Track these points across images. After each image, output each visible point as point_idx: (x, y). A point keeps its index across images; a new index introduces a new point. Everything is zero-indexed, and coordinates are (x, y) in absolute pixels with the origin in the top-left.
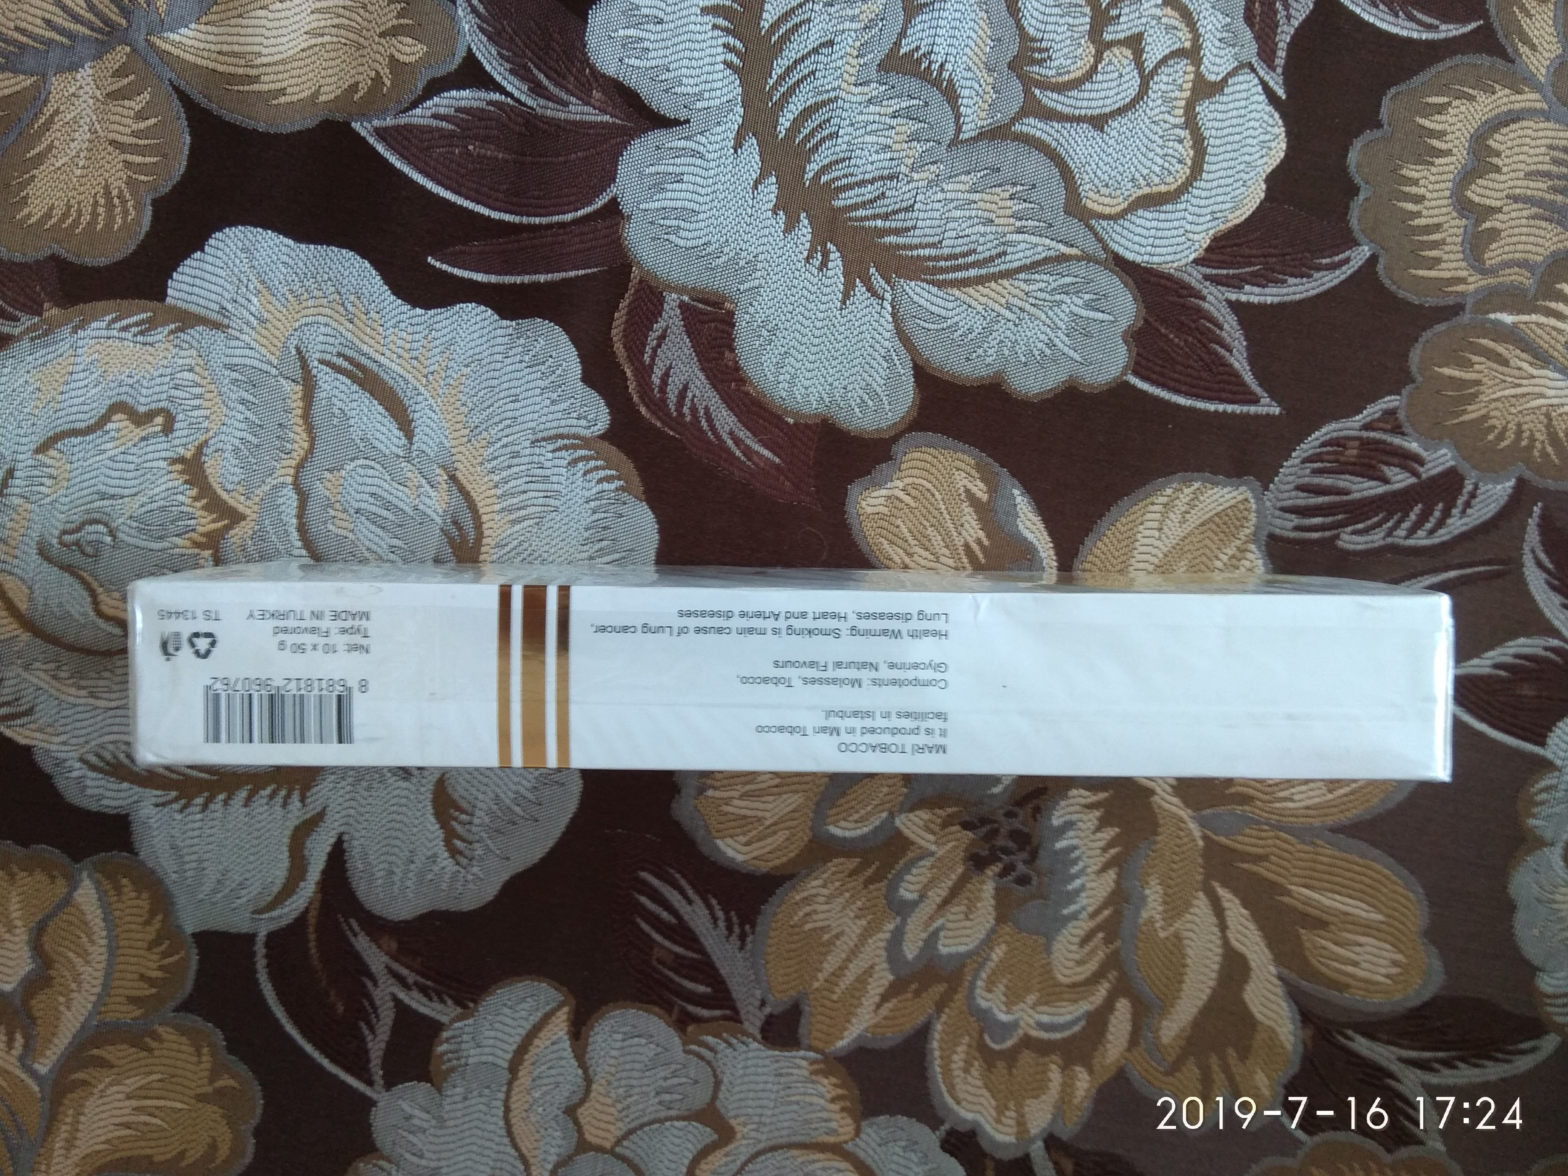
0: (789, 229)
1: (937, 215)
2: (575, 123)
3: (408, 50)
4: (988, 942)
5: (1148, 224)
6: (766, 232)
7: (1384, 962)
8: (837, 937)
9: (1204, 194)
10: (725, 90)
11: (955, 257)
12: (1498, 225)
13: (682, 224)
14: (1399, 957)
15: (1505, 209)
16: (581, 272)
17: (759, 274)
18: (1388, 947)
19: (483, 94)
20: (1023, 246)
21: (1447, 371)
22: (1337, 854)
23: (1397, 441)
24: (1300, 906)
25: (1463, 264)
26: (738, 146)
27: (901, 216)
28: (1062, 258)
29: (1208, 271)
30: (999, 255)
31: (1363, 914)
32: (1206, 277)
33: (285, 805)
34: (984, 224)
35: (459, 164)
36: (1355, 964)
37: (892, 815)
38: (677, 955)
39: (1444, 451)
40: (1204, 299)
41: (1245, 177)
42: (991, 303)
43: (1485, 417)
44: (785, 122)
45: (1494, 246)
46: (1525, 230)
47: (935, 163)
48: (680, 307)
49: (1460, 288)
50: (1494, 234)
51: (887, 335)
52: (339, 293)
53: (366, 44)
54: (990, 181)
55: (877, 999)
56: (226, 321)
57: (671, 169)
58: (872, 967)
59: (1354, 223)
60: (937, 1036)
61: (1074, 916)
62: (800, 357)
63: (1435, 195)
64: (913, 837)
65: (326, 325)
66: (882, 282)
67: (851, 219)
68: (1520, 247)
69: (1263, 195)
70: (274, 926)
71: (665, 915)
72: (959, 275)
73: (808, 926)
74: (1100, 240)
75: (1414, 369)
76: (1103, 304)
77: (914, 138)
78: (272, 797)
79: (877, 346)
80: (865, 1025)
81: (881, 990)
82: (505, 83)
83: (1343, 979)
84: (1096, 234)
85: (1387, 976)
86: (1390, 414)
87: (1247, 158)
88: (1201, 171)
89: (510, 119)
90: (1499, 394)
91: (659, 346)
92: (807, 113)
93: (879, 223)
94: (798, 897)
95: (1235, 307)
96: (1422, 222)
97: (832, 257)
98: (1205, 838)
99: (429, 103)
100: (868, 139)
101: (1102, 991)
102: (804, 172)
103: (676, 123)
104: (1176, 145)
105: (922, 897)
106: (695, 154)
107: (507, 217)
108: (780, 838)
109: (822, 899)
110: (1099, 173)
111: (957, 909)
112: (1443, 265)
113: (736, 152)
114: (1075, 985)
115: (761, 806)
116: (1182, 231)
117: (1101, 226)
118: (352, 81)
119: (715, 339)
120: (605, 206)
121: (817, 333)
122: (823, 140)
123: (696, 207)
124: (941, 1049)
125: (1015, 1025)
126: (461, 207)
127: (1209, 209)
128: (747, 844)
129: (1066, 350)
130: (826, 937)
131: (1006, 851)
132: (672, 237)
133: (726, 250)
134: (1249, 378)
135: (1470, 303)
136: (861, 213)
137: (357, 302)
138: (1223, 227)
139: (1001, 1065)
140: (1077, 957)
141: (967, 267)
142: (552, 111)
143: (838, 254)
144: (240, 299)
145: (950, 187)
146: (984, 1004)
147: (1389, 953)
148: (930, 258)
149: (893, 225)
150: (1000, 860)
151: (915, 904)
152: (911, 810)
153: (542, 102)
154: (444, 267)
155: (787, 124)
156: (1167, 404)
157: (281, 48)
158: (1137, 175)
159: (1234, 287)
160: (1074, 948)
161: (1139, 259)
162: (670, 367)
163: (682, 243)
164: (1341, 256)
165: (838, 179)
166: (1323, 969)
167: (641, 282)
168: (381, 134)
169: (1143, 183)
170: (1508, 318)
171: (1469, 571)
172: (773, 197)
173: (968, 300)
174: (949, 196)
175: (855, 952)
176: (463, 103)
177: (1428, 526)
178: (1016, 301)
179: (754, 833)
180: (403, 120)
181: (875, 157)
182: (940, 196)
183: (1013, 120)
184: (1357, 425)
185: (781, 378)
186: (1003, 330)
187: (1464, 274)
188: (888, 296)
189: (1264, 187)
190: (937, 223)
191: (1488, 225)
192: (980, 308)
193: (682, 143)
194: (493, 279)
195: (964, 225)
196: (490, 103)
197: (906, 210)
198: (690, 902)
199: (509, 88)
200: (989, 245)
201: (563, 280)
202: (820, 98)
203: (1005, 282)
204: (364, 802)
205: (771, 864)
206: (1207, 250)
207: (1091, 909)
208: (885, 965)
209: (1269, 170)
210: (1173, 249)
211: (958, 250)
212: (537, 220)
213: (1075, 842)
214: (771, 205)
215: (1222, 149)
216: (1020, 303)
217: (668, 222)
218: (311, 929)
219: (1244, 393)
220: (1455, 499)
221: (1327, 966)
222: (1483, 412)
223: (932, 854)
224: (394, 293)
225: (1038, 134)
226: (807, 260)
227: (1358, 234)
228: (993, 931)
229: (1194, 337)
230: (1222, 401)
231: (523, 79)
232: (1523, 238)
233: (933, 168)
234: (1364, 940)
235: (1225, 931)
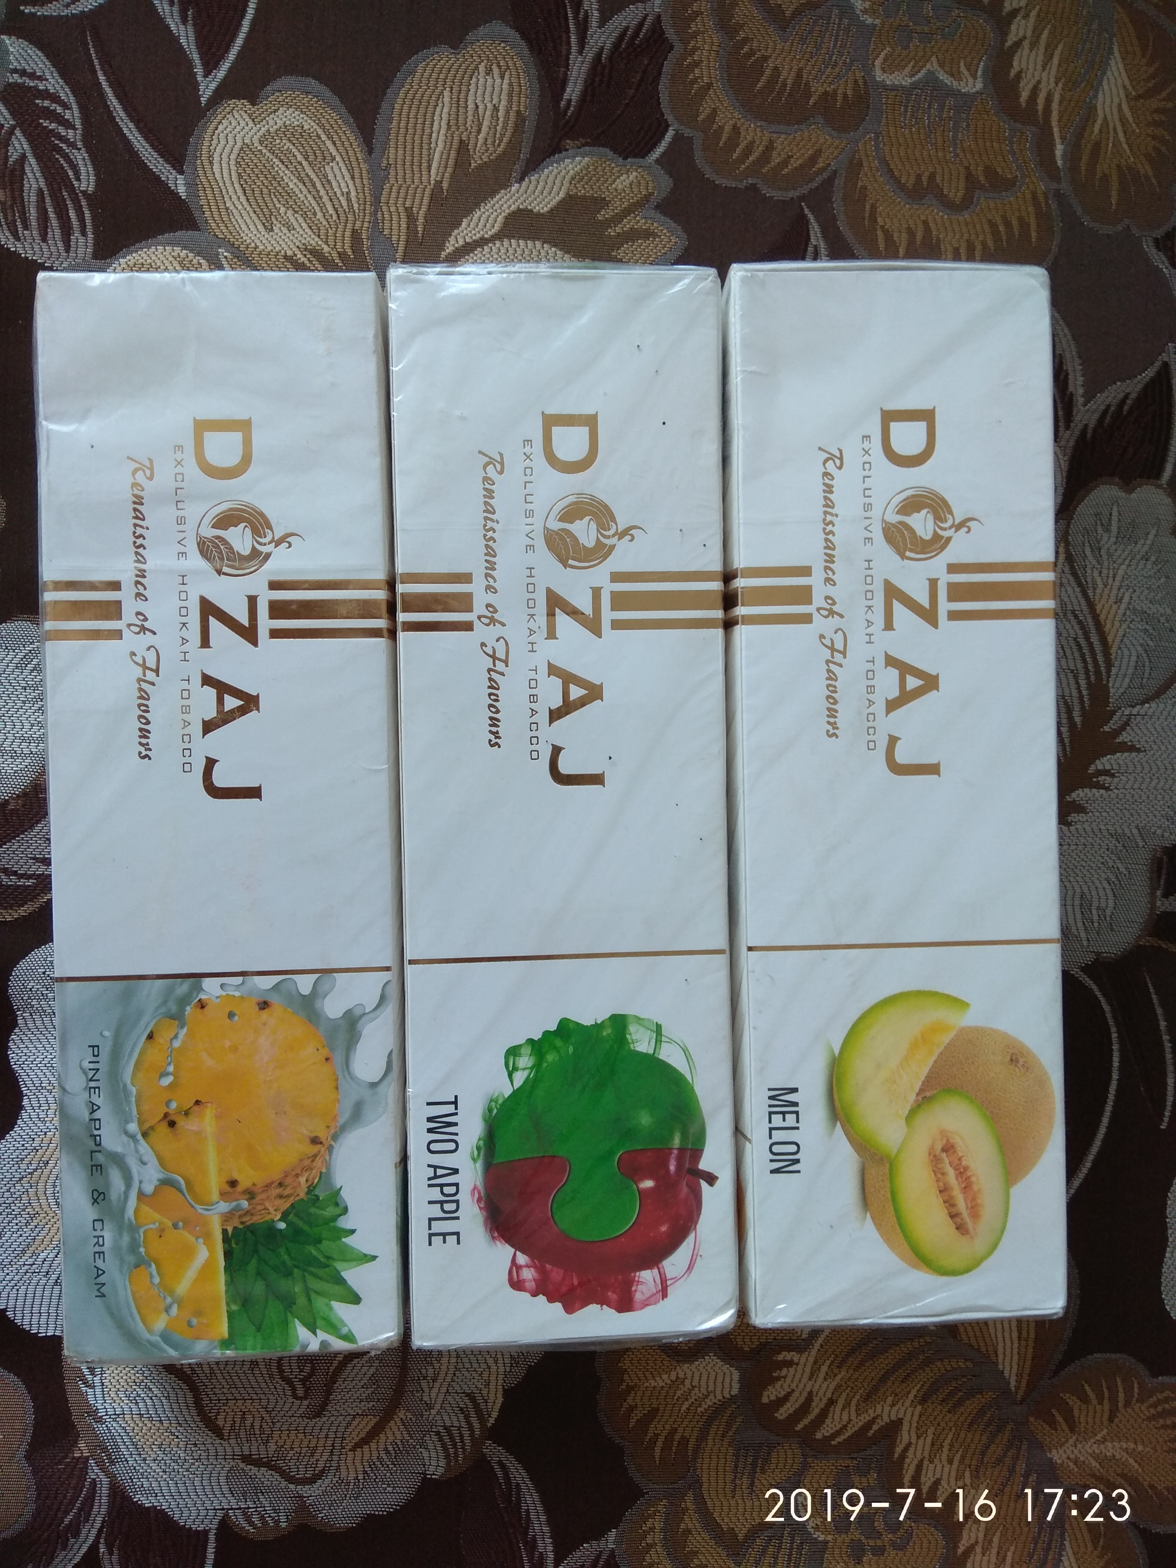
7: (490, 81)
14: (482, 68)
18: (474, 80)
22: (392, 144)
24: (449, 170)
31: (446, 110)
36: (496, 109)
52: (21, 1179)
65: (54, 1186)
83: (512, 117)
85: (502, 78)
91: (15, 873)
137: (26, 1161)
144: (44, 1269)
147: (480, 79)
162: (34, 858)
166: (506, 139)
177: (59, 110)
185: (26, 751)
221: (502, 135)
224: (12, 1128)
234: (471, 106)
235: (486, 239)
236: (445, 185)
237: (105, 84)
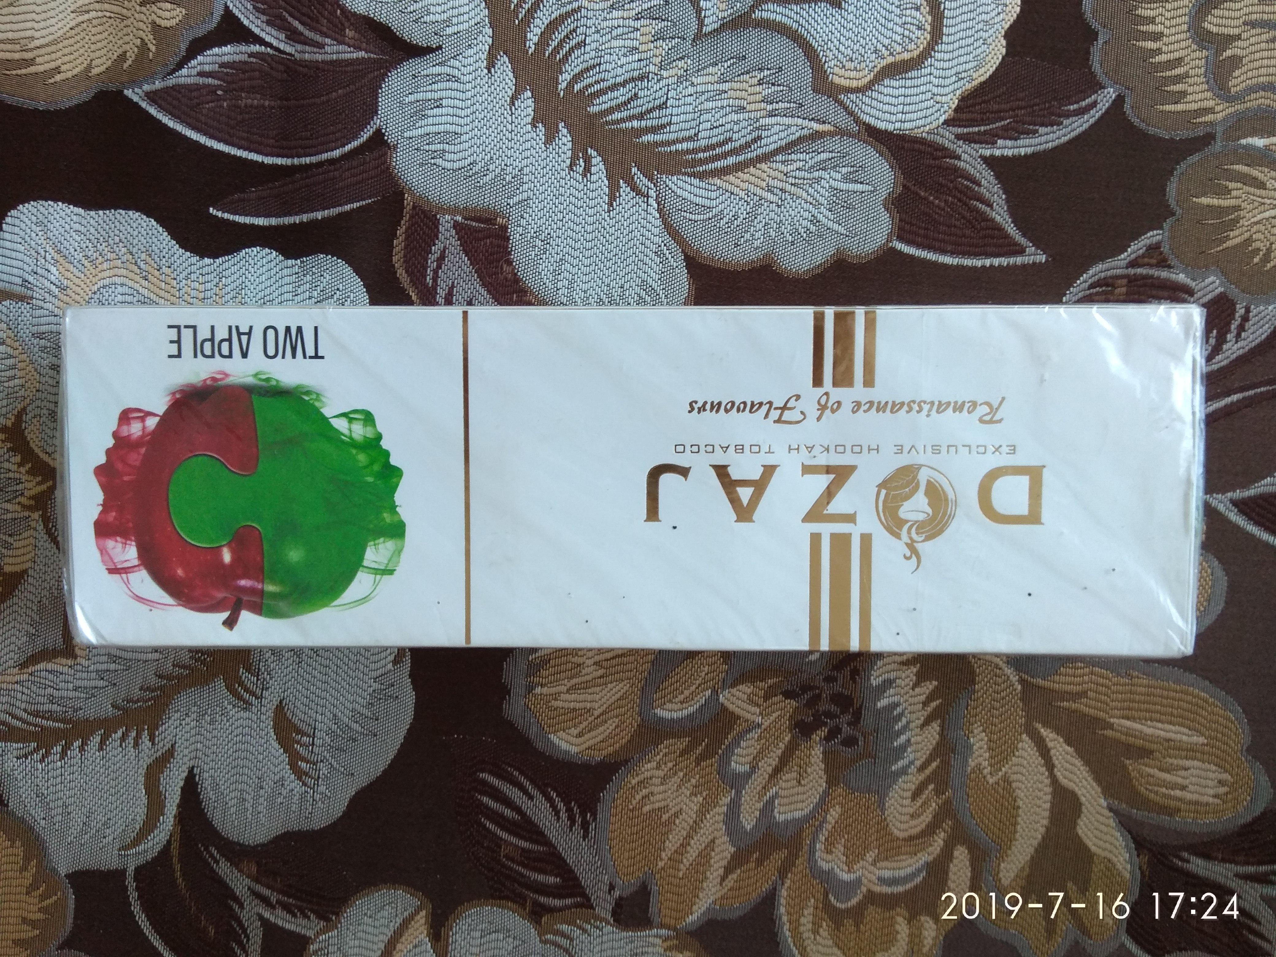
0: (550, 138)
1: (690, 109)
2: (332, 62)
3: (167, 14)
4: (823, 805)
5: (896, 92)
6: (528, 145)
7: (1210, 783)
8: (676, 815)
9: (947, 56)
10: (472, 14)
11: (713, 147)
12: (1239, 52)
13: (447, 147)
14: (1226, 776)
15: (1244, 36)
16: (356, 205)
17: (526, 187)
18: (1214, 768)
19: (244, 48)
20: (776, 128)
21: (1205, 201)
22: (1153, 682)
23: (1164, 274)
24: (1123, 738)
25: (1209, 94)
26: (491, 65)
27: (656, 114)
28: (816, 136)
29: (960, 130)
30: (755, 140)
31: (1185, 738)
32: (958, 137)
33: (136, 745)
34: (736, 112)
35: (229, 117)
36: (1183, 788)
37: (715, 692)
38: (523, 850)
39: (1212, 279)
40: (959, 158)
41: (985, 35)
42: (752, 188)
43: (1249, 241)
44: (533, 37)
45: (1237, 73)
46: (1265, 54)
47: (682, 58)
48: (454, 227)
49: (1209, 118)
50: (1236, 62)
51: (656, 231)
52: (131, 253)
53: (128, 14)
54: (737, 70)
55: (721, 871)
56: (30, 293)
57: (429, 95)
58: (713, 841)
59: (1096, 67)
60: (783, 901)
61: (904, 771)
62: (575, 262)
63: (1173, 30)
64: (737, 711)
65: (122, 285)
66: (645, 181)
67: (607, 123)
68: (1263, 71)
69: (1004, 51)
70: (141, 861)
71: (508, 812)
72: (719, 164)
73: (646, 809)
74: (851, 113)
75: (1172, 202)
76: (861, 176)
77: (658, 37)
78: (123, 738)
79: (648, 243)
80: (712, 898)
81: (725, 863)
82: (263, 35)
83: (1173, 804)
84: (846, 108)
85: (1215, 796)
86: (1154, 248)
87: (984, 17)
88: (941, 34)
89: (272, 68)
90: (1259, 217)
91: (439, 267)
92: (553, 26)
93: (635, 123)
94: (633, 782)
95: (990, 162)
96: (1163, 58)
97: (594, 161)
98: (1022, 681)
99: (194, 63)
100: (615, 43)
101: (939, 841)
102: (557, 83)
103: (429, 50)
104: (914, 12)
105: (754, 768)
106: (451, 78)
107: (279, 161)
108: (611, 725)
109: (656, 781)
110: (842, 48)
111: (789, 776)
112: (1189, 98)
113: (489, 71)
114: (911, 838)
115: (589, 698)
116: (929, 95)
117: (849, 99)
118: (120, 51)
119: (492, 254)
120: (370, 139)
121: (589, 237)
122: (572, 50)
123: (458, 129)
124: (789, 913)
125: (858, 882)
126: (235, 157)
127: (953, 71)
128: (580, 735)
129: (830, 224)
130: (665, 817)
131: (829, 715)
132: (439, 161)
133: (491, 167)
134: (1011, 229)
135: (1219, 129)
136: (617, 116)
137: (149, 260)
138: (968, 86)
139: (849, 924)
140: (911, 810)
141: (725, 155)
142: (310, 55)
143: (599, 159)
144: (39, 271)
145: (700, 80)
146: (825, 866)
147: (1214, 774)
148: (688, 152)
149: (649, 123)
150: (825, 724)
151: (748, 776)
152: (733, 686)
153: (299, 47)
154: (226, 216)
155: (536, 39)
156: (935, 264)
157: (52, 29)
158: (879, 46)
159: (987, 143)
160: (907, 802)
161: (890, 127)
162: (453, 286)
163: (448, 165)
164: (1088, 101)
165: (591, 85)
166: (1152, 796)
167: (414, 207)
168: (152, 97)
169: (886, 53)
170: (1259, 142)
171: (1251, 393)
172: (530, 111)
173: (730, 188)
174: (699, 88)
175: (695, 827)
176: (226, 59)
178: (776, 183)
179: (585, 724)
180: (171, 81)
181: (623, 60)
182: (691, 90)
183: (752, 8)
184: (1123, 263)
185: (560, 284)
186: (767, 213)
187: (1211, 103)
188: (652, 193)
189: (1004, 43)
190: (691, 116)
191: (1229, 53)
192: (742, 194)
193: (437, 70)
194: (274, 221)
195: (717, 116)
196: (251, 55)
197: (660, 107)
198: (531, 798)
199: (268, 39)
200: (744, 132)
201: (340, 214)
202: (563, 10)
203: (763, 166)
204: (209, 736)
205: (604, 753)
206: (956, 110)
207: (918, 763)
208: (726, 839)
209: (1007, 26)
210: (923, 113)
211: (714, 140)
212: (308, 160)
213: (896, 699)
214: (529, 119)
215: (958, 11)
216: (780, 185)
217: (433, 147)
218: (175, 860)
219: (1009, 245)
220: (1229, 324)
221: (1156, 793)
222: (1247, 235)
223: (759, 726)
224: (181, 247)
225: (779, 18)
226: (571, 168)
227: (1102, 78)
228: (826, 793)
229: (954, 197)
230: (988, 255)
231: (280, 28)
232: (1265, 62)
233: (681, 64)
234: (1188, 763)
235: (1052, 770)
236: (1109, 733)
237: (1228, 400)
